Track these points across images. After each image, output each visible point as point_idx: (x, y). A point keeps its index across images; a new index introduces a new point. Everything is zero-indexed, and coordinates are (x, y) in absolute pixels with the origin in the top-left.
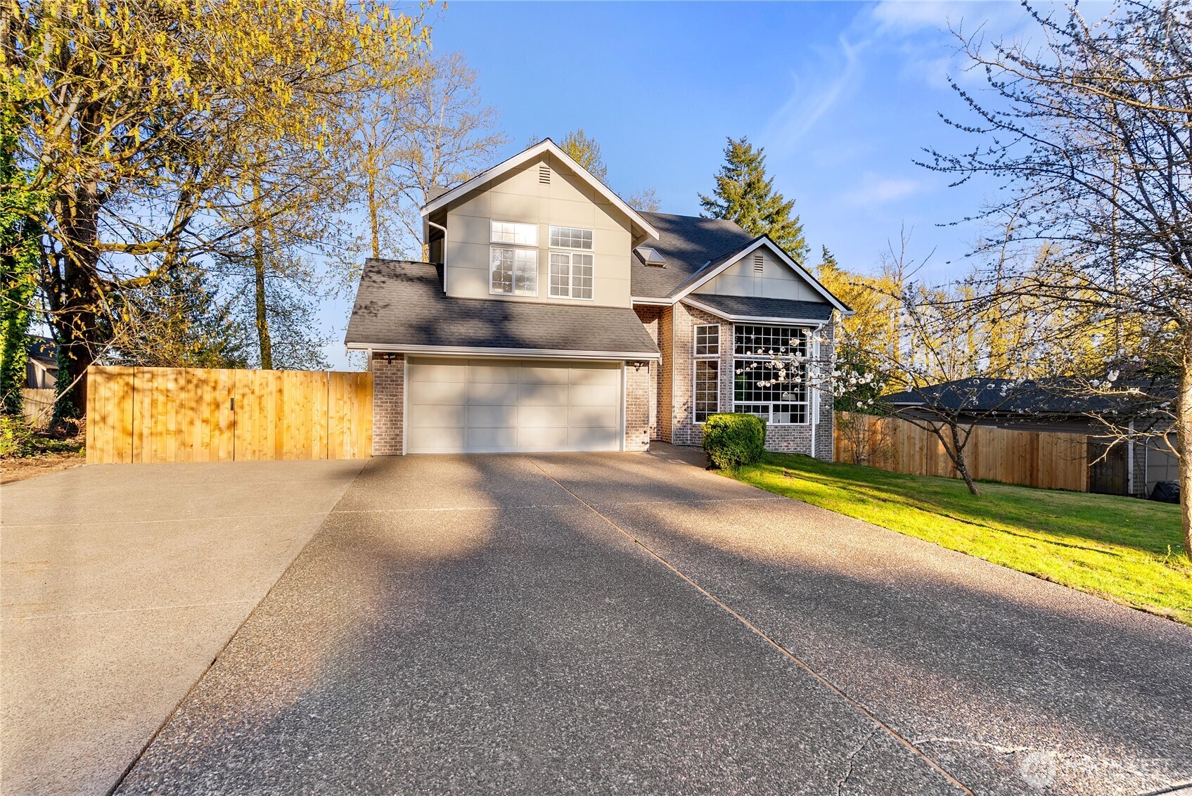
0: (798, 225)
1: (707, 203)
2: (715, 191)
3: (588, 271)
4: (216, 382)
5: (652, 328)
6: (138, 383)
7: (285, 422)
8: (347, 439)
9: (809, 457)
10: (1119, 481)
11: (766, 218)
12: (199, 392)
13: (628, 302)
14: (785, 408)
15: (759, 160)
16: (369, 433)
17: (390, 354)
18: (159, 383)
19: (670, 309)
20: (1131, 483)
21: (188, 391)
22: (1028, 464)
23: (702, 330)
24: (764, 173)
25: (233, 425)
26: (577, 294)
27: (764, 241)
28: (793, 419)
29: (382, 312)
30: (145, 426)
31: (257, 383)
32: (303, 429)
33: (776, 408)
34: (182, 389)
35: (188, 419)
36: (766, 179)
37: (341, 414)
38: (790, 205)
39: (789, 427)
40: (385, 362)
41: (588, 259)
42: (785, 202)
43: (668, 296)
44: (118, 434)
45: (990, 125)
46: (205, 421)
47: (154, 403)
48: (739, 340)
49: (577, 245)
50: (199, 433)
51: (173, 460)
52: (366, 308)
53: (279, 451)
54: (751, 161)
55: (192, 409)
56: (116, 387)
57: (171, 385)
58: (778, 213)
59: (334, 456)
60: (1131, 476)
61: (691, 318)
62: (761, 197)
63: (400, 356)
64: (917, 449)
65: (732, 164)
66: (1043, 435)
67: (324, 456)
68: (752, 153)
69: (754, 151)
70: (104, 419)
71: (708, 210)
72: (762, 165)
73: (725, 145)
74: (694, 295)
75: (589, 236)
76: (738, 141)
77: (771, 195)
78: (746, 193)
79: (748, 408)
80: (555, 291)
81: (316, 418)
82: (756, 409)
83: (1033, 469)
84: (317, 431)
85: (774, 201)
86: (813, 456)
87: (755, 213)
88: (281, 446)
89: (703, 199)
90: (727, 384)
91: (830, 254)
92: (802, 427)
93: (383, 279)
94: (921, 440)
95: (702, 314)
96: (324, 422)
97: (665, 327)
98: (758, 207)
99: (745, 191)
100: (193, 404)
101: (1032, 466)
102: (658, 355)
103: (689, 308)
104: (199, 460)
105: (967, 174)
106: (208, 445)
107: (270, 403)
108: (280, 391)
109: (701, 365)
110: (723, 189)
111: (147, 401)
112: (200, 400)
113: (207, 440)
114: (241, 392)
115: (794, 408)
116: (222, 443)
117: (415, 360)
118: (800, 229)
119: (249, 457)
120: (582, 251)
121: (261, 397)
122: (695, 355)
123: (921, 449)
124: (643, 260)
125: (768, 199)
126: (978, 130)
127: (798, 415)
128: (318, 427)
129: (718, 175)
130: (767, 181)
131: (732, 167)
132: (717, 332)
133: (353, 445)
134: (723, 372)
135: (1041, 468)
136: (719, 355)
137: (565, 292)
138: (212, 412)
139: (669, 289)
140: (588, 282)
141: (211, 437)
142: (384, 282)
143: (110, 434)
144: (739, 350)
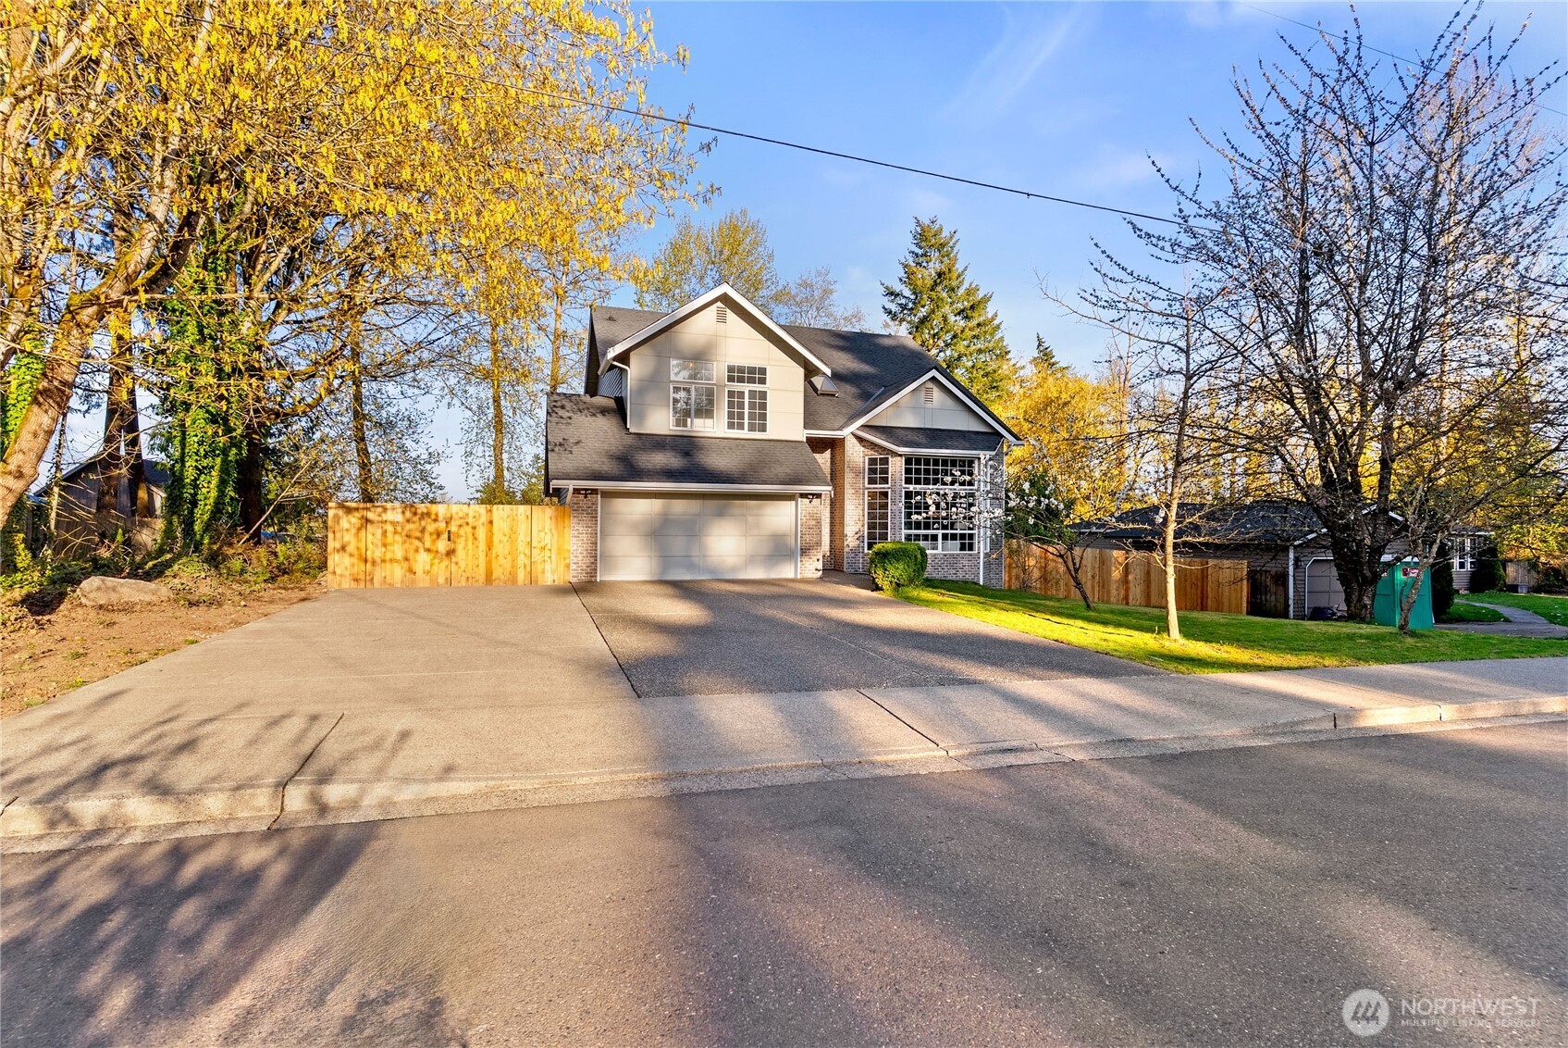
0: (996, 322)
1: (892, 294)
2: (901, 280)
3: (763, 406)
4: (437, 515)
5: (824, 459)
6: (370, 515)
7: (494, 551)
8: (548, 567)
9: (977, 584)
10: (1280, 607)
11: (959, 314)
12: (423, 523)
13: (800, 434)
14: (954, 537)
15: (951, 244)
16: (567, 561)
17: (586, 490)
18: (389, 516)
19: (842, 441)
20: (1291, 609)
21: (414, 522)
22: (1199, 591)
23: (872, 461)
24: (956, 260)
25: (450, 553)
26: (752, 428)
27: (934, 373)
28: (963, 548)
29: (575, 449)
30: (376, 553)
31: (471, 515)
32: (509, 558)
33: (945, 537)
34: (408, 521)
35: (414, 547)
36: (959, 267)
37: (542, 544)
38: (986, 299)
39: (958, 555)
40: (582, 497)
41: (763, 395)
42: (980, 295)
43: (840, 429)
44: (355, 560)
45: (1129, 278)
46: (428, 550)
47: (384, 533)
48: (908, 471)
49: (751, 380)
50: (422, 560)
51: (399, 585)
52: (560, 445)
53: (489, 578)
54: (942, 245)
55: (418, 538)
56: (354, 519)
57: (399, 518)
58: (972, 307)
59: (537, 582)
60: (1291, 602)
61: (862, 449)
62: (953, 290)
63: (594, 491)
64: (1090, 577)
65: (920, 248)
66: (1211, 562)
67: (527, 582)
68: (943, 235)
69: (945, 234)
70: (343, 548)
71: (892, 301)
72: (955, 250)
73: (912, 226)
74: (866, 427)
75: (763, 371)
76: (927, 222)
77: (966, 285)
78: (936, 284)
79: (917, 537)
80: (731, 426)
81: (521, 548)
82: (926, 537)
83: (1204, 597)
84: (522, 560)
85: (969, 292)
86: (981, 583)
87: (947, 309)
88: (492, 574)
89: (887, 288)
90: (897, 513)
91: (1046, 345)
92: (970, 555)
93: (569, 415)
94: (1093, 568)
95: (873, 446)
96: (527, 552)
97: (838, 458)
98: (949, 300)
99: (935, 281)
100: (418, 534)
101: (1202, 593)
102: (830, 488)
103: (860, 440)
104: (422, 585)
105: (1122, 313)
106: (429, 572)
107: (481, 533)
108: (491, 522)
109: (873, 495)
110: (909, 278)
111: (379, 532)
112: (423, 530)
113: (428, 568)
114: (458, 523)
115: (963, 536)
116: (441, 570)
117: (608, 495)
118: (998, 327)
119: (463, 583)
120: (757, 387)
121: (474, 528)
122: (867, 485)
123: (1093, 577)
124: (815, 389)
125: (961, 291)
126: (1121, 281)
127: (967, 543)
128: (522, 556)
129: (903, 261)
130: (960, 271)
131: (920, 252)
132: (887, 463)
133: (553, 573)
134: (894, 502)
135: (1210, 595)
136: (889, 485)
137: (741, 426)
138: (434, 542)
139: (841, 421)
140: (763, 417)
141: (432, 565)
142: (570, 418)
143: (347, 560)
144: (908, 481)
